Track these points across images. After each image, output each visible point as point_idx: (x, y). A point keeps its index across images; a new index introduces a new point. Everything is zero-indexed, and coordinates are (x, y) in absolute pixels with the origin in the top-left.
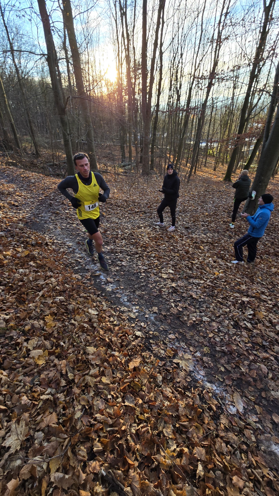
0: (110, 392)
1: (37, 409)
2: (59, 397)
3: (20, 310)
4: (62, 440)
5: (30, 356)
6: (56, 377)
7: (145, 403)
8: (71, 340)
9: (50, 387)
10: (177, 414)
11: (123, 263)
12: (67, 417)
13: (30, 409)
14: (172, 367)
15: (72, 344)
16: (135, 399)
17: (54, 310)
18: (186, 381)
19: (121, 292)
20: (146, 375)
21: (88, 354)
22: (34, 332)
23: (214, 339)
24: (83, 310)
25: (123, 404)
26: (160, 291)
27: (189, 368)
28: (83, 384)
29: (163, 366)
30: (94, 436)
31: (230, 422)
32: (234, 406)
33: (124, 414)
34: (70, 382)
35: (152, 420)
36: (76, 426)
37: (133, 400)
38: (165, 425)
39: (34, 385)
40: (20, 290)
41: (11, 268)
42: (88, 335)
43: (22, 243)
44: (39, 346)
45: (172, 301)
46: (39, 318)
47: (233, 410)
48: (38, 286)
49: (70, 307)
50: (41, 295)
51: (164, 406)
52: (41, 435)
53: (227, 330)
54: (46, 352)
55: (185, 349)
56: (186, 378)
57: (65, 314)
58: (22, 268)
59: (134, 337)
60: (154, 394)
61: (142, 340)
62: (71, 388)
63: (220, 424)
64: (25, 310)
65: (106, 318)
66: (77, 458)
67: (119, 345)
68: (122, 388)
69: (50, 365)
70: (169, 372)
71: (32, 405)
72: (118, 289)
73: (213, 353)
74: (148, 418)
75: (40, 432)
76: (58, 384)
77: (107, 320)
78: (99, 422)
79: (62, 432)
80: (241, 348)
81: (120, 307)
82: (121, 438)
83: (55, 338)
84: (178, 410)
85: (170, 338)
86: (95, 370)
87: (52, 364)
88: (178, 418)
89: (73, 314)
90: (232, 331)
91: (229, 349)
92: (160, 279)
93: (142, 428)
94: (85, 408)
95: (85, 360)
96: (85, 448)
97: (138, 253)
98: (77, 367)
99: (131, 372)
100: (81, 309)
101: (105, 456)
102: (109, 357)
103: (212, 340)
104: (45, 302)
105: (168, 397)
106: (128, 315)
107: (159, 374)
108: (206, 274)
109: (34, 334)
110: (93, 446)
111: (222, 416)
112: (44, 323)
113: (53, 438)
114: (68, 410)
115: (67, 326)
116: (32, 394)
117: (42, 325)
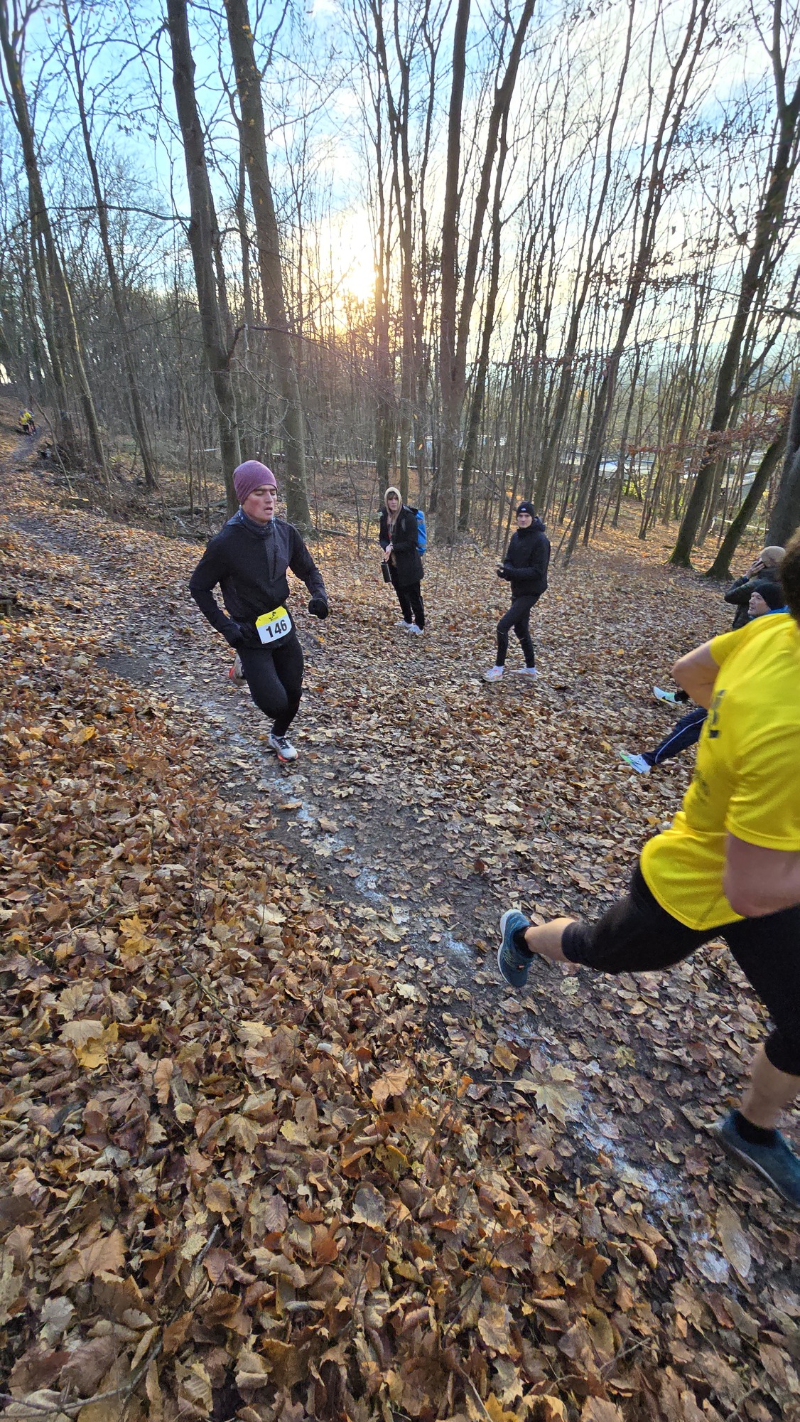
0: (305, 1174)
1: (61, 1217)
2: (140, 1179)
3: (49, 897)
4: (131, 1335)
5: (60, 1037)
6: (137, 1110)
7: (420, 1220)
8: (196, 996)
9: (113, 1145)
10: (527, 1267)
11: (370, 778)
12: (156, 1250)
13: (40, 1213)
14: (512, 1104)
15: (197, 1008)
16: (387, 1204)
17: (152, 901)
18: (557, 1154)
19: (359, 861)
20: (426, 1124)
21: (245, 1045)
22: (83, 964)
23: (648, 1021)
24: (239, 908)
25: (346, 1220)
26: (479, 865)
27: (566, 1114)
28: (221, 1143)
29: (481, 1100)
30: (240, 1325)
31: (709, 1312)
32: (720, 1255)
33: (348, 1256)
34: (179, 1133)
35: (439, 1285)
36: (184, 1284)
37: (380, 1209)
38: (486, 1304)
39: (62, 1135)
40: (54, 838)
41: (38, 775)
42: (251, 985)
43: (81, 706)
44: (94, 1009)
45: (516, 894)
46: (104, 923)
47: (716, 1270)
48: (111, 831)
49: (202, 897)
50: (116, 856)
51: (482, 1234)
52: (61, 1308)
53: (689, 996)
54: (114, 1029)
55: (555, 1047)
56: (555, 1144)
57: (184, 917)
58: (72, 777)
59: (392, 999)
60: (450, 1191)
61: (417, 1012)
62: (181, 1151)
63: (674, 1316)
64: (63, 898)
65: (308, 936)
66: (177, 1405)
67: (344, 1022)
68: (345, 1163)
69: (121, 1071)
70: (501, 1123)
71: (47, 1199)
72: (349, 851)
73: (646, 1066)
74: (428, 1275)
75: (63, 1300)
76: (141, 1136)
77: (311, 942)
78: (262, 1277)
79: (135, 1304)
80: (737, 1055)
81: (353, 906)
82: (333, 1343)
83: (145, 986)
84: (530, 1252)
85: (505, 1012)
86: (263, 1096)
87: (127, 1070)
88: (529, 1281)
89: (207, 917)
90: (707, 999)
91: (699, 1057)
92: (479, 829)
93: (407, 1308)
94: (221, 1222)
95: (233, 1065)
96: (207, 1369)
97: (414, 752)
98: (207, 1085)
99: (378, 1113)
100: (233, 903)
101: (274, 1406)
102: (310, 1059)
103: (641, 1024)
104: (127, 878)
105: (496, 1206)
106: (379, 933)
107: (468, 1126)
108: (619, 819)
109: (83, 970)
110: (234, 1364)
111: (678, 1288)
112: (117, 941)
113: (102, 1324)
114: (161, 1227)
115: (188, 952)
116: (53, 1163)
117: (110, 946)
